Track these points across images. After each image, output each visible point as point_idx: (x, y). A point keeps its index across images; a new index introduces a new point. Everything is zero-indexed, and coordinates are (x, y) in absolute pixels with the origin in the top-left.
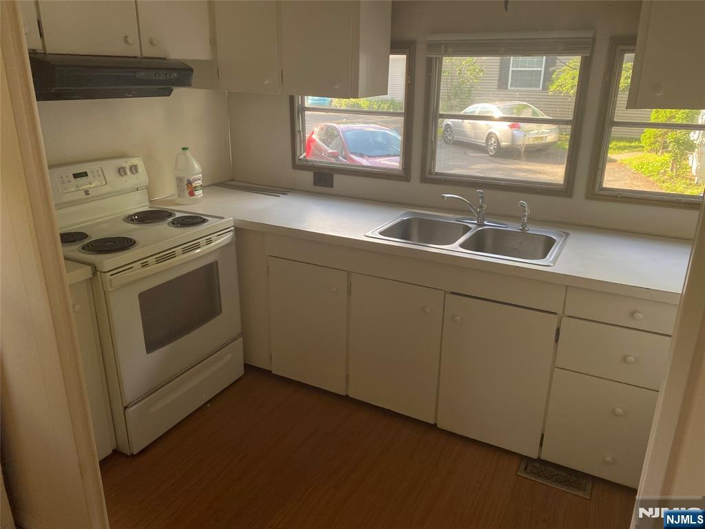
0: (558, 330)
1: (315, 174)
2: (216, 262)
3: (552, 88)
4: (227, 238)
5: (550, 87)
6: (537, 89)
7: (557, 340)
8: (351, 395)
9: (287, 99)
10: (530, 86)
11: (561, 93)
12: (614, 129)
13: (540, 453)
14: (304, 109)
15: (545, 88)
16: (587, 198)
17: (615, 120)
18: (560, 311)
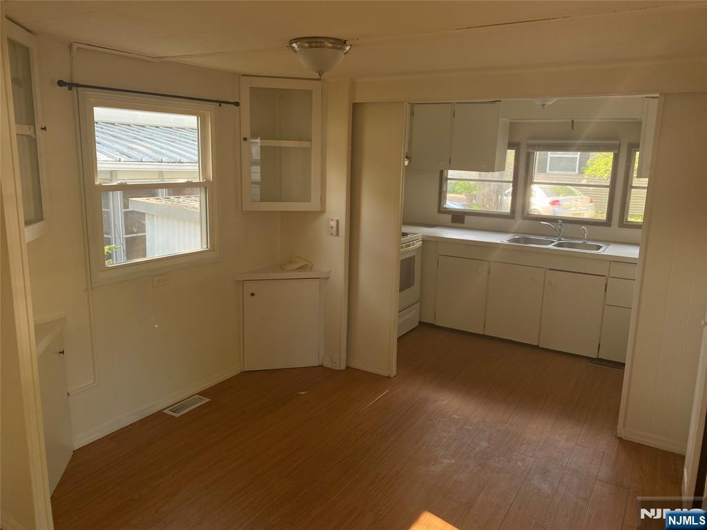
0: (606, 285)
1: (453, 216)
2: (414, 256)
3: (587, 172)
4: (419, 244)
5: (586, 171)
6: (573, 173)
7: (606, 290)
8: (486, 334)
9: (439, 173)
10: (568, 170)
11: (596, 176)
12: (633, 190)
13: (598, 355)
14: (447, 179)
15: (581, 172)
16: (620, 227)
17: (633, 185)
18: (606, 274)
